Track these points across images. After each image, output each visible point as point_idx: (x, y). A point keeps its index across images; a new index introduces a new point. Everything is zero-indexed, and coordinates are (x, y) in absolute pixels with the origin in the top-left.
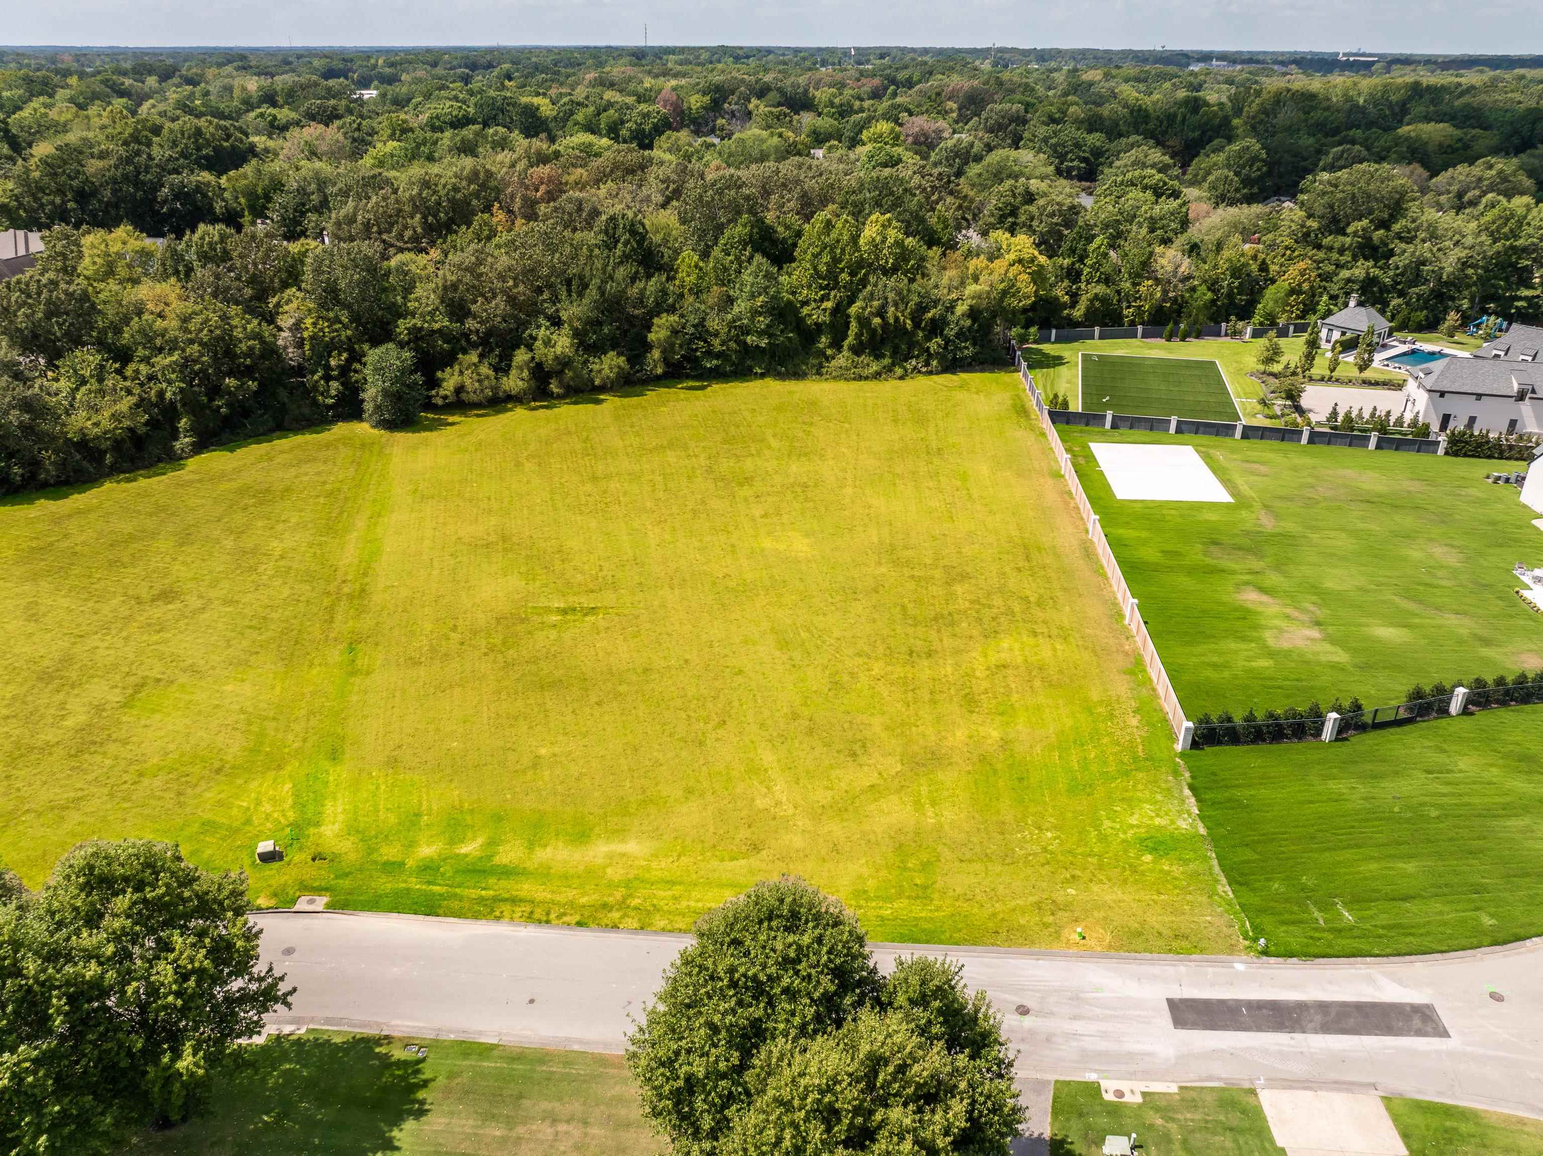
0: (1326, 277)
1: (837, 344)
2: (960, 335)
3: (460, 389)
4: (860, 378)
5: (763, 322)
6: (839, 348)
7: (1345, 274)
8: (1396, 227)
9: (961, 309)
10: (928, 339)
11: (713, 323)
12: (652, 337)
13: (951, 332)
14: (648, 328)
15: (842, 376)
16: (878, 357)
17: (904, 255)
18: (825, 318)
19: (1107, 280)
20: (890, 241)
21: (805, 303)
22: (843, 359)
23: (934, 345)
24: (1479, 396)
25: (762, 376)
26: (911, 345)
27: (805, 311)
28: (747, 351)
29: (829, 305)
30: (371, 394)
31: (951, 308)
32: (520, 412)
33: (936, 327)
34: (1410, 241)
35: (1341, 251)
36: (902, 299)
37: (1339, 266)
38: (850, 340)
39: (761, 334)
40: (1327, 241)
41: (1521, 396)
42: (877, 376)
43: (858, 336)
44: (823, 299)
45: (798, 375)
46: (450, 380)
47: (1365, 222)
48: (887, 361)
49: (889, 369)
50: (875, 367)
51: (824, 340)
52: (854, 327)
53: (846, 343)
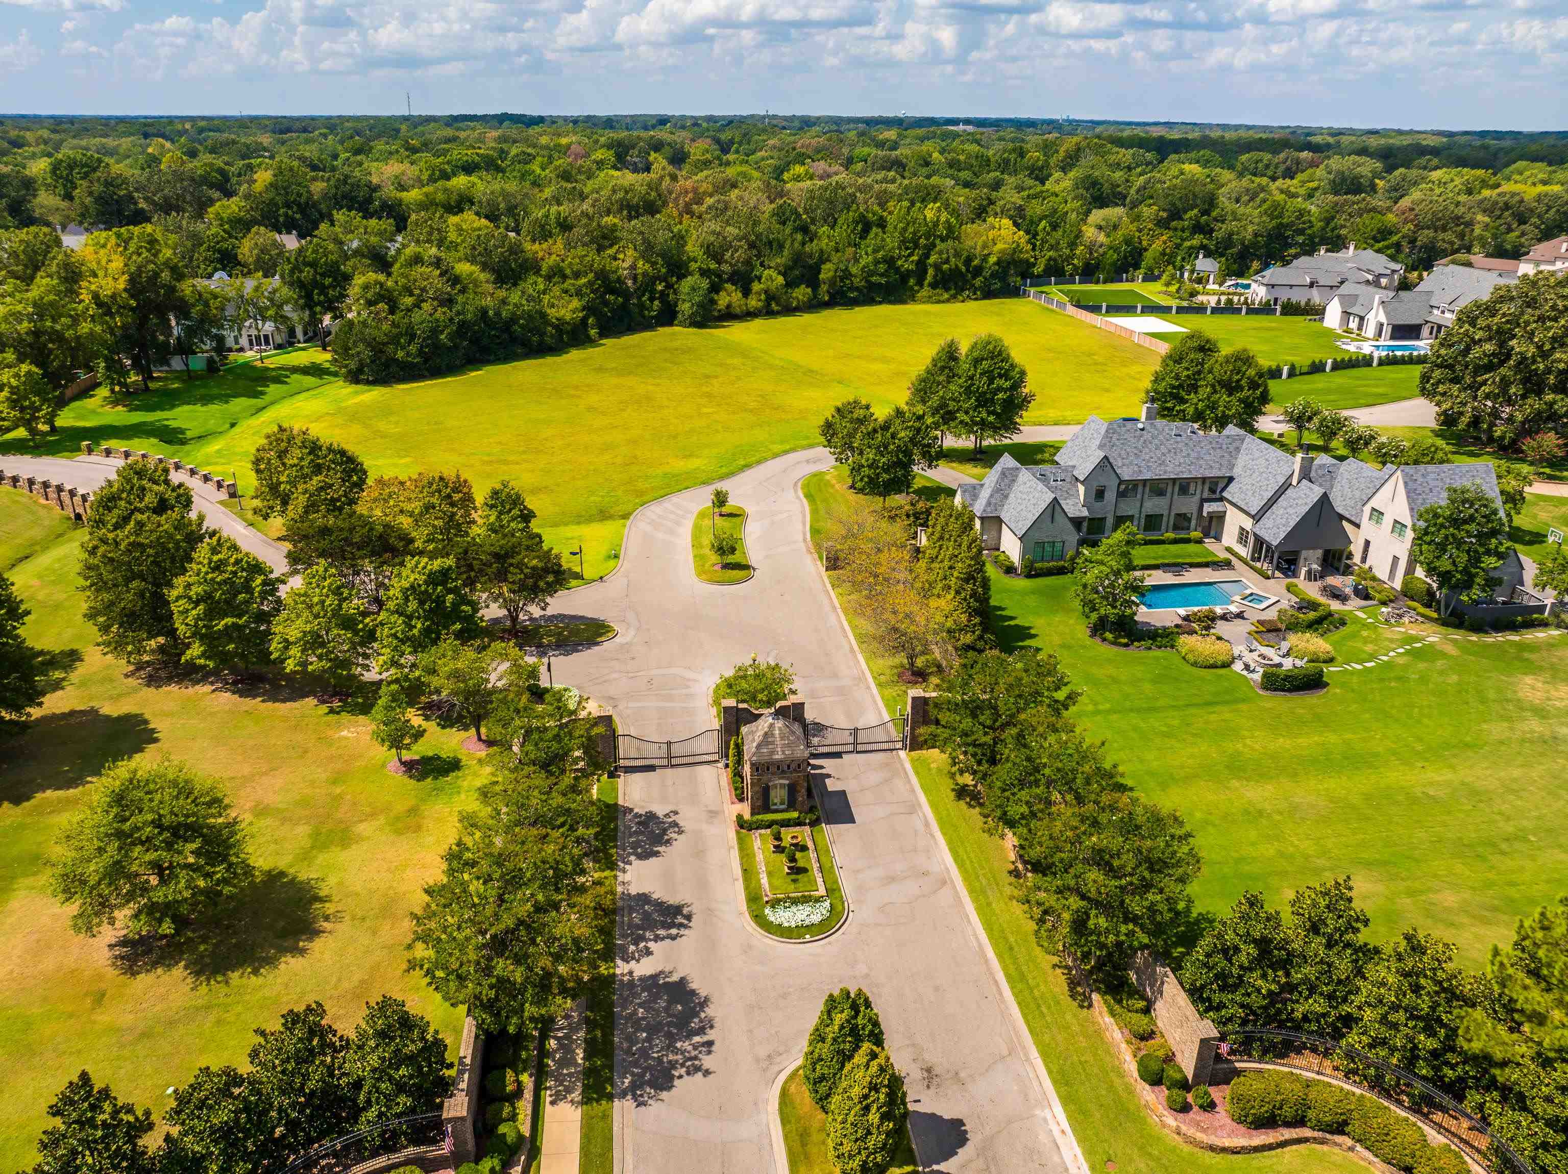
0: (1178, 246)
1: (921, 284)
2: (993, 275)
3: (729, 306)
4: (939, 302)
5: (882, 268)
6: (922, 286)
7: (1187, 244)
8: (1214, 214)
9: (993, 259)
10: (974, 278)
11: (854, 270)
12: (822, 276)
13: (987, 274)
14: (819, 272)
15: (929, 300)
16: (947, 290)
17: (950, 228)
18: (912, 267)
19: (1052, 248)
20: (943, 219)
21: (900, 258)
22: (925, 292)
23: (978, 282)
24: (1291, 286)
25: (880, 303)
26: (966, 281)
27: (899, 263)
28: (871, 286)
29: (915, 258)
30: (685, 308)
31: (985, 258)
32: (758, 323)
33: (978, 271)
34: (1223, 222)
35: (1183, 230)
36: (957, 254)
37: (1183, 240)
38: (929, 278)
39: (882, 275)
40: (1174, 224)
41: (1312, 285)
42: (948, 301)
43: (935, 276)
44: (910, 255)
45: (902, 302)
46: (723, 300)
47: (1196, 211)
48: (953, 292)
49: (954, 297)
50: (946, 296)
51: (912, 282)
52: (931, 272)
53: (926, 282)
